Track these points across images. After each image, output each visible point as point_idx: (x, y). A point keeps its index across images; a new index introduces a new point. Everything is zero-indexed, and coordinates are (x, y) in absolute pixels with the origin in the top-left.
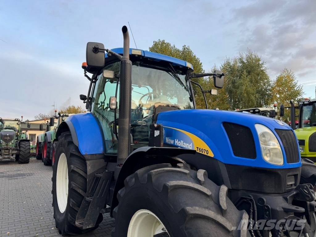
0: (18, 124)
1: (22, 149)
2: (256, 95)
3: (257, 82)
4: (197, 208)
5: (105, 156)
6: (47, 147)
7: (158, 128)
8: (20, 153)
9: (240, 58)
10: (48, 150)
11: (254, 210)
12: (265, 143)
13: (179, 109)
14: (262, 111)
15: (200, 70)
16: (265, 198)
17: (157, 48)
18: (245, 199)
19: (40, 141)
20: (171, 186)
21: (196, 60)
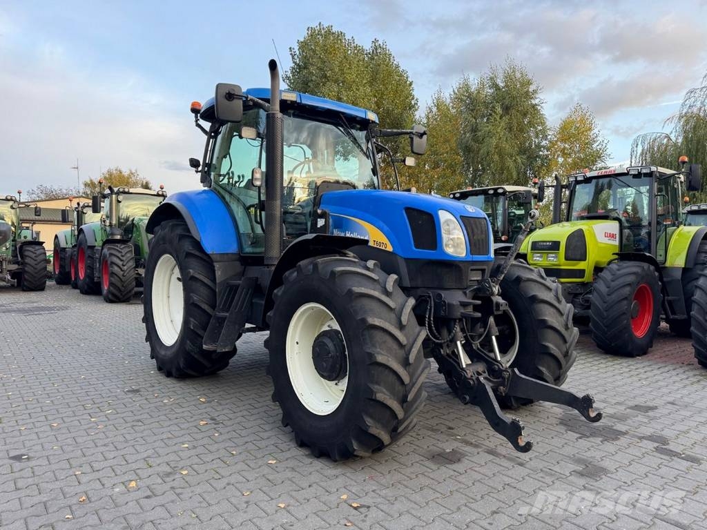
0: (14, 208)
1: (28, 260)
2: (517, 157)
3: (521, 130)
4: (363, 288)
5: (241, 256)
6: (87, 256)
7: (323, 215)
8: (26, 268)
9: (491, 75)
10: (89, 262)
11: (431, 307)
12: (449, 232)
13: (354, 187)
14: (509, 192)
15: (407, 98)
16: (444, 294)
17: (317, 44)
18: (424, 296)
19: (63, 244)
20: (339, 271)
21: (401, 76)
